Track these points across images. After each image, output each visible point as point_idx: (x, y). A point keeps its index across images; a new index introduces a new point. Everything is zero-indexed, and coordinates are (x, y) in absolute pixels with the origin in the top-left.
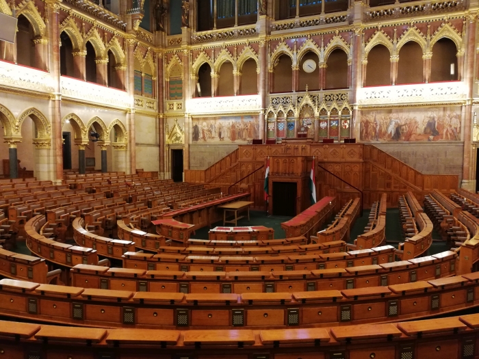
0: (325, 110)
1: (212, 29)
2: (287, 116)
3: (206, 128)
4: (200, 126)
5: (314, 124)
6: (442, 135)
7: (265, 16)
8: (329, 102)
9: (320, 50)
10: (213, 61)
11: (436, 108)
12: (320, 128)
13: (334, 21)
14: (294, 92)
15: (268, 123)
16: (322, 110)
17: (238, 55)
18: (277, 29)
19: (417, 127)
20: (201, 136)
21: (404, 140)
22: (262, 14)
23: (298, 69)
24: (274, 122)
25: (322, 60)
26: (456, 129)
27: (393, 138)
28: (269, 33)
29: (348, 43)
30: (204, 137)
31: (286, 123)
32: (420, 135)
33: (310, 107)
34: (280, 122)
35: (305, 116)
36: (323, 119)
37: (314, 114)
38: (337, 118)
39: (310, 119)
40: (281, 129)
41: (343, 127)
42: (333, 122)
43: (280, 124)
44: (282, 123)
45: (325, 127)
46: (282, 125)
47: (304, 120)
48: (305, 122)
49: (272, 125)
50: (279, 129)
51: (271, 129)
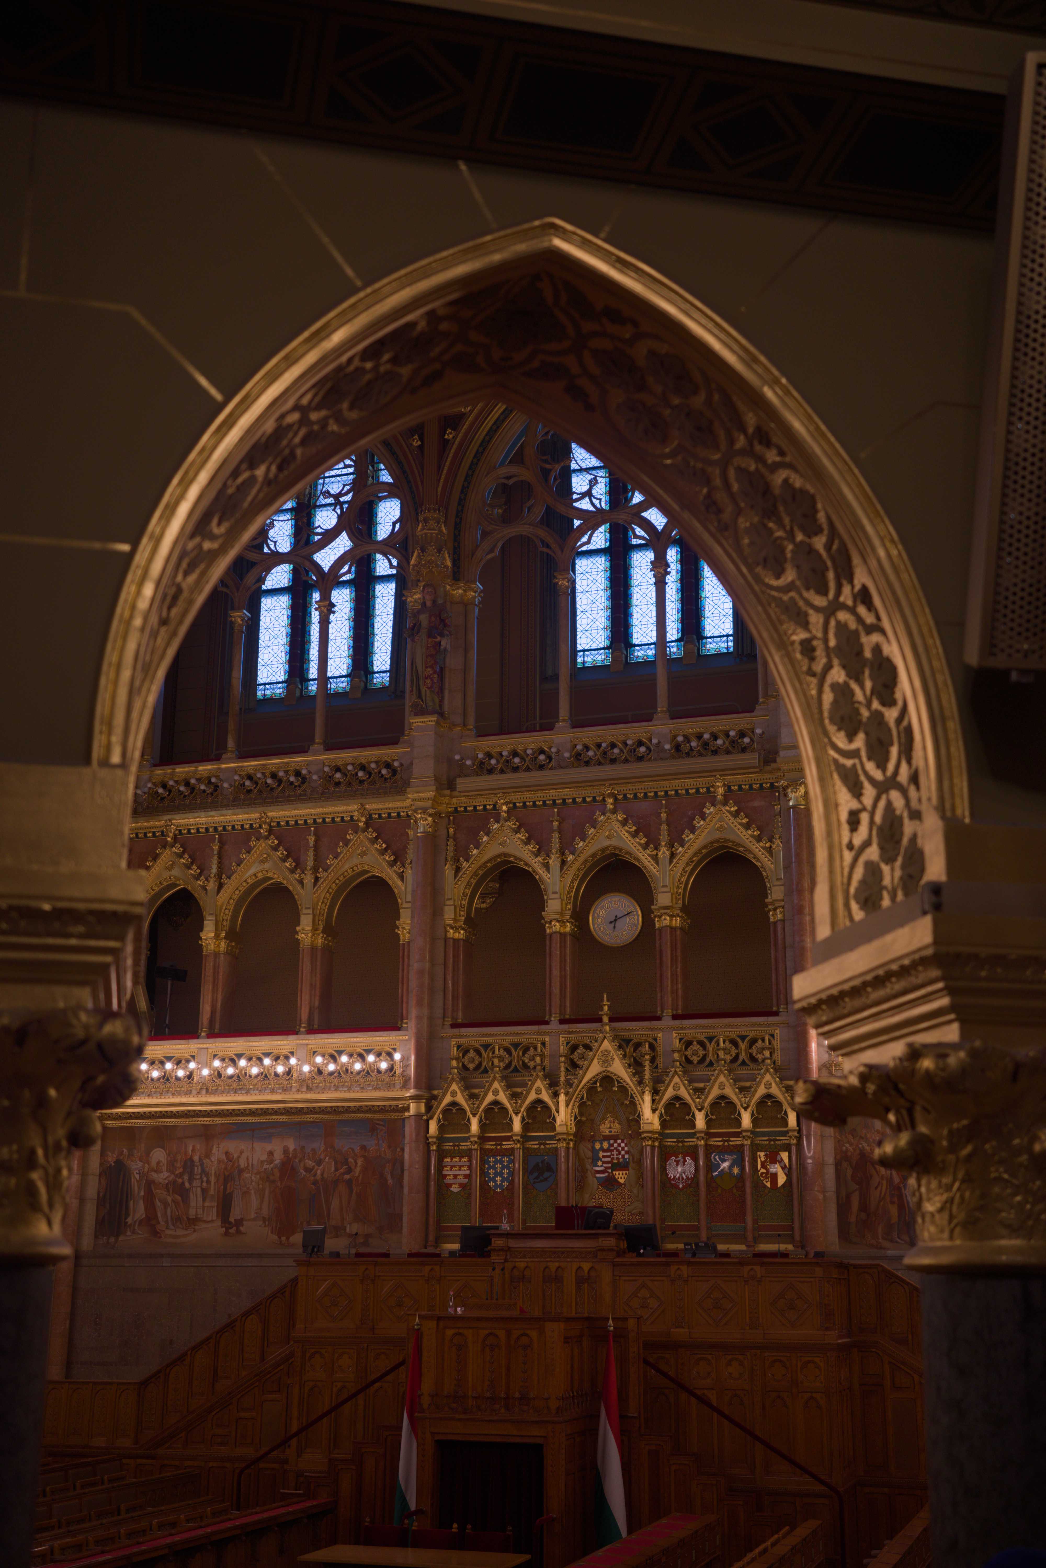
0: (686, 1105)
1: (218, 759)
2: (526, 1127)
3: (163, 1177)
4: (135, 1166)
5: (639, 1162)
7: (434, 718)
8: (700, 1072)
9: (655, 858)
10: (212, 886)
12: (667, 1184)
13: (707, 748)
14: (554, 1025)
15: (442, 1155)
16: (669, 1106)
17: (319, 864)
18: (483, 768)
20: (139, 1211)
22: (420, 711)
23: (568, 928)
24: (469, 1153)
25: (663, 899)
28: (451, 786)
29: (765, 833)
30: (150, 1220)
31: (519, 1155)
33: (623, 1089)
34: (494, 1153)
35: (602, 1127)
36: (680, 1144)
37: (638, 1122)
38: (735, 1141)
39: (623, 1142)
40: (499, 1183)
41: (764, 1182)
42: (720, 1158)
43: (496, 1162)
44: (506, 1159)
45: (688, 1178)
46: (503, 1165)
47: (598, 1146)
48: (604, 1157)
49: (460, 1167)
50: (492, 1184)
51: (454, 1184)
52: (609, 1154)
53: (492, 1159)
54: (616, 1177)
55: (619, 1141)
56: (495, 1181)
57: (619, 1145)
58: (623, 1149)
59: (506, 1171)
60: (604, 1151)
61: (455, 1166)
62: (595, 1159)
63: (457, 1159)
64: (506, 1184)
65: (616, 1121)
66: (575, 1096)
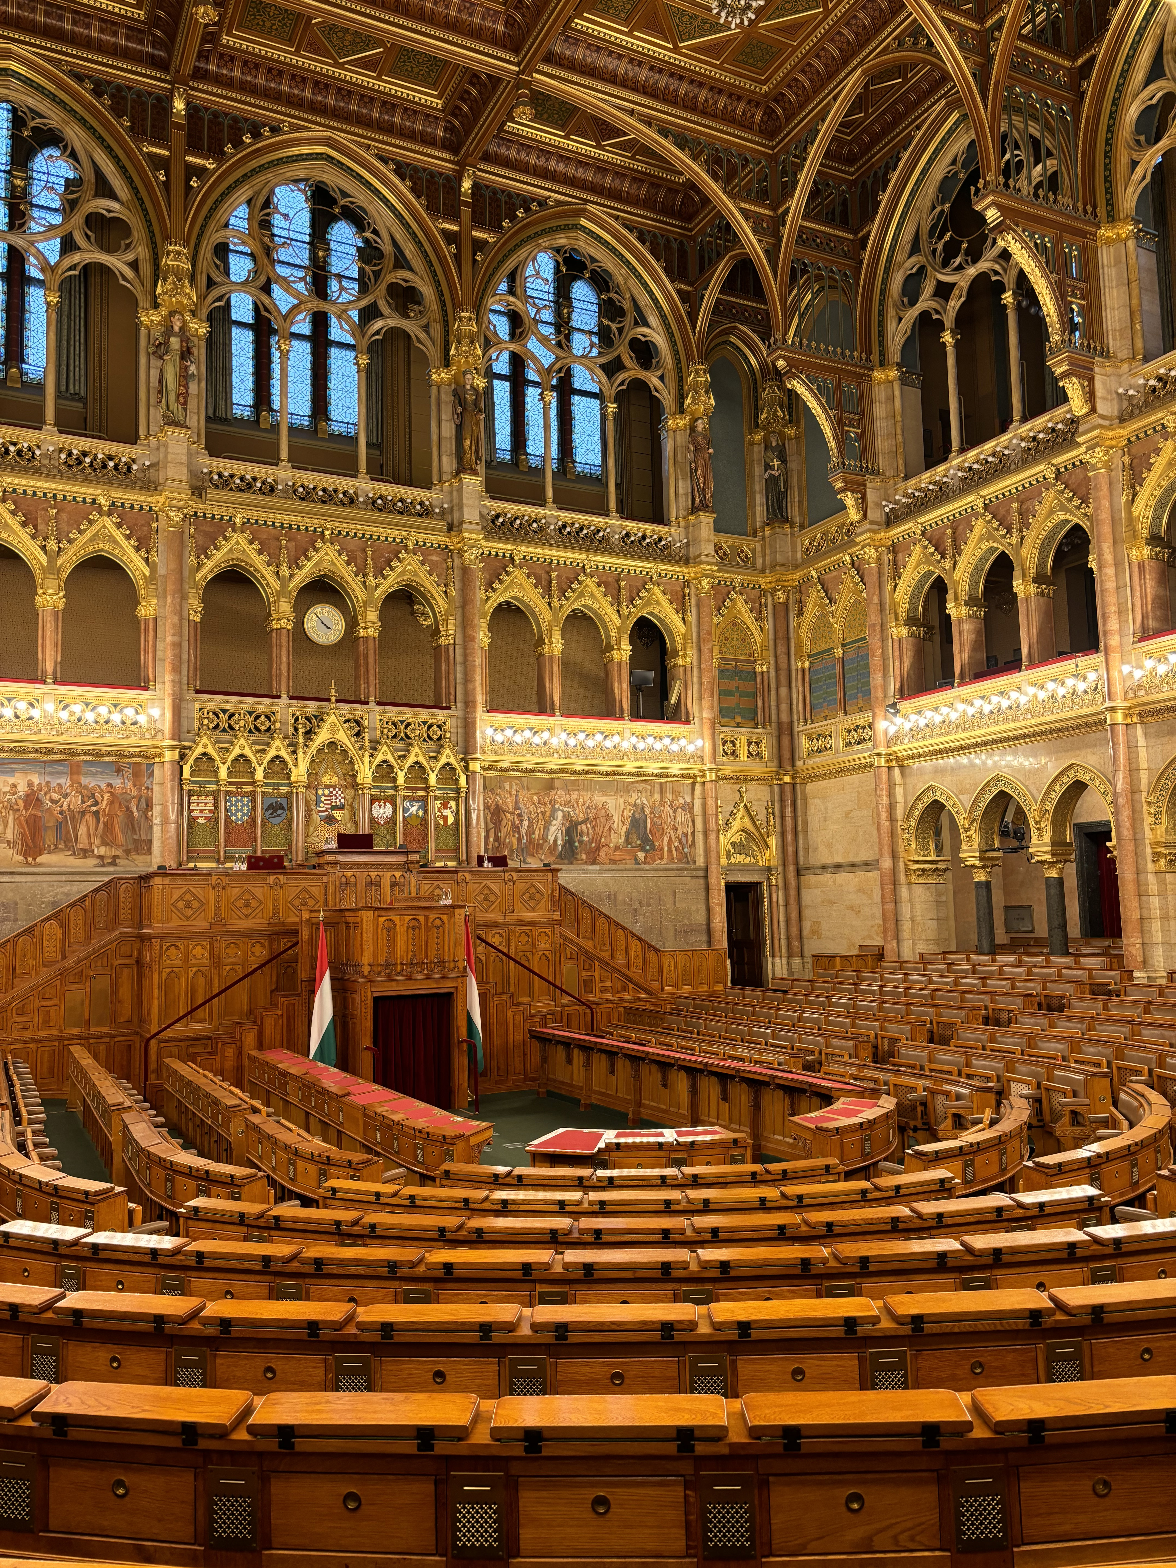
0: (390, 766)
2: (266, 775)
6: (662, 849)
9: (364, 585)
11: (646, 782)
14: (286, 700)
15: (190, 793)
16: (379, 765)
17: (60, 535)
19: (610, 829)
21: (586, 863)
23: (290, 626)
24: (214, 794)
26: (686, 835)
27: (560, 856)
28: (201, 493)
29: (443, 581)
31: (258, 796)
32: (617, 848)
33: (345, 752)
34: (236, 793)
35: (324, 779)
36: (382, 794)
37: (354, 776)
38: (421, 793)
39: (339, 790)
40: (239, 817)
41: (440, 821)
42: (410, 804)
43: (237, 801)
44: (245, 799)
45: (388, 817)
46: (243, 804)
47: (320, 792)
48: (325, 800)
49: (205, 804)
50: (233, 818)
51: (200, 817)
52: (329, 798)
53: (233, 799)
54: (335, 815)
55: (337, 790)
56: (236, 816)
57: (337, 792)
58: (340, 795)
59: (245, 808)
60: (325, 796)
61: (200, 803)
62: (318, 802)
63: (203, 798)
64: (245, 818)
65: (335, 775)
66: (309, 755)
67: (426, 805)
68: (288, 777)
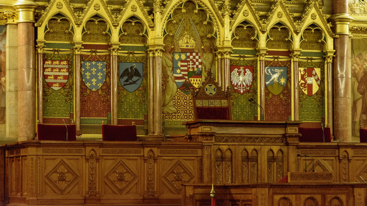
0: (252, 28)
2: (122, 38)
15: (44, 58)
16: (238, 27)
24: (68, 58)
34: (90, 59)
35: (180, 42)
36: (242, 59)
37: (213, 39)
38: (283, 59)
39: (197, 54)
40: (94, 84)
41: (303, 90)
42: (271, 71)
43: (91, 66)
44: (100, 64)
45: (247, 85)
46: (98, 69)
47: (177, 57)
48: (182, 66)
49: (60, 69)
50: (88, 85)
51: (55, 83)
52: (186, 64)
53: (88, 64)
54: (192, 82)
55: (194, 54)
56: (91, 83)
57: (194, 57)
58: (197, 60)
59: (100, 74)
60: (182, 61)
61: (55, 68)
62: (174, 69)
63: (57, 62)
64: (100, 85)
65: (192, 38)
66: (166, 15)
67: (288, 72)
68: (144, 39)
